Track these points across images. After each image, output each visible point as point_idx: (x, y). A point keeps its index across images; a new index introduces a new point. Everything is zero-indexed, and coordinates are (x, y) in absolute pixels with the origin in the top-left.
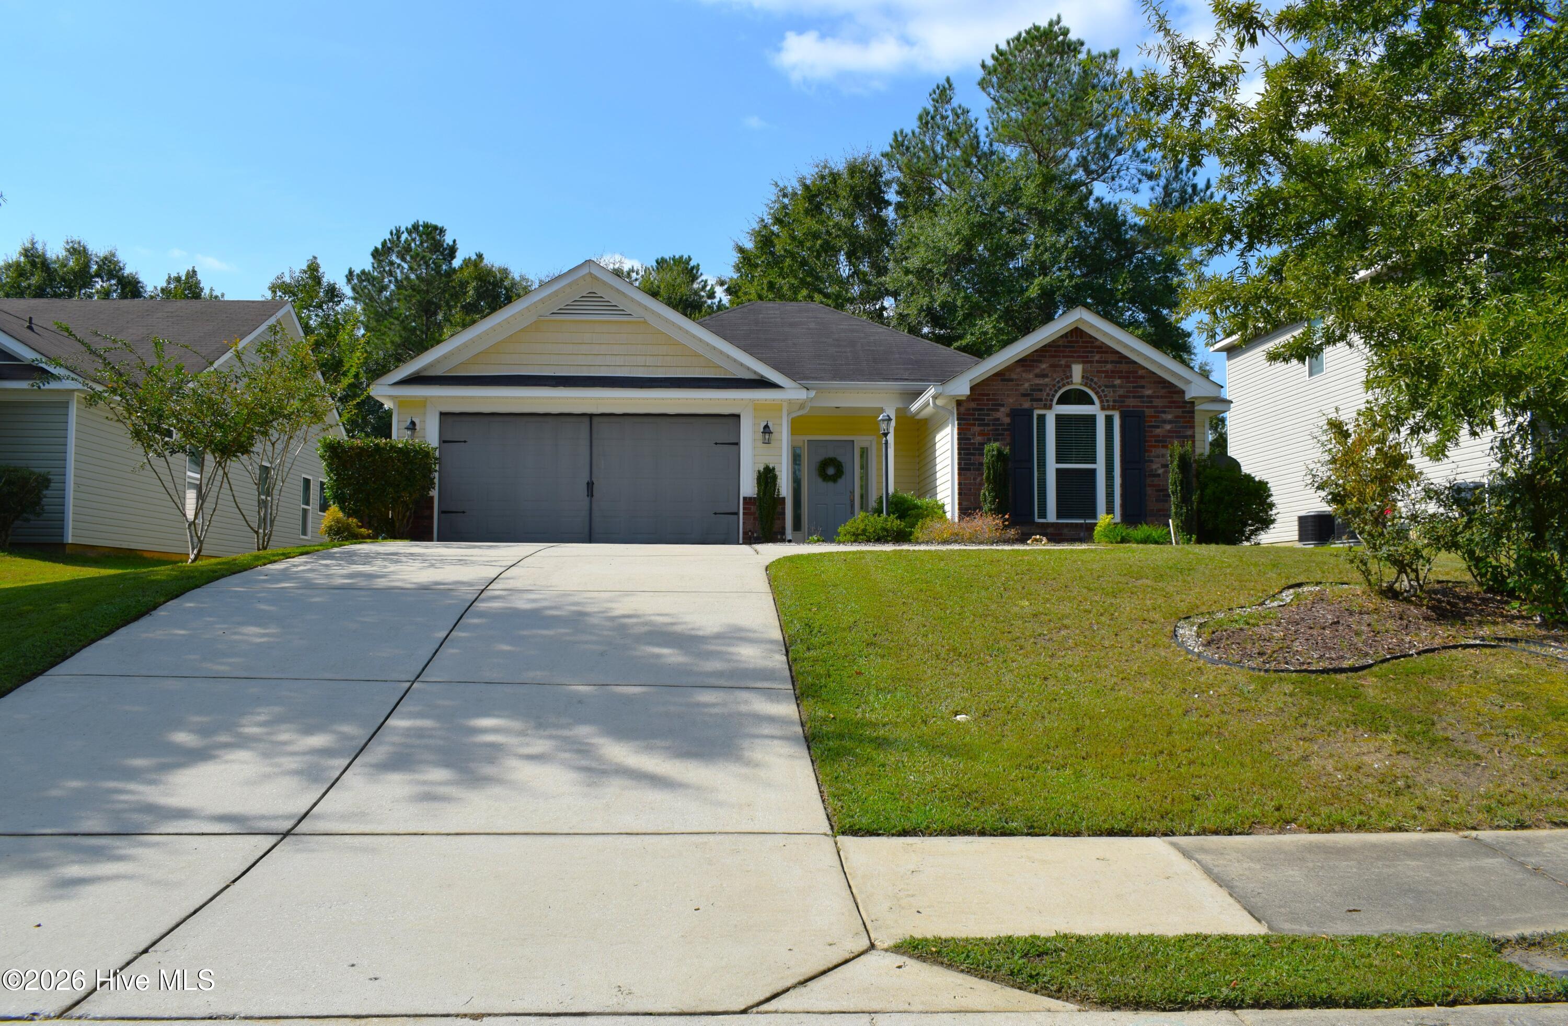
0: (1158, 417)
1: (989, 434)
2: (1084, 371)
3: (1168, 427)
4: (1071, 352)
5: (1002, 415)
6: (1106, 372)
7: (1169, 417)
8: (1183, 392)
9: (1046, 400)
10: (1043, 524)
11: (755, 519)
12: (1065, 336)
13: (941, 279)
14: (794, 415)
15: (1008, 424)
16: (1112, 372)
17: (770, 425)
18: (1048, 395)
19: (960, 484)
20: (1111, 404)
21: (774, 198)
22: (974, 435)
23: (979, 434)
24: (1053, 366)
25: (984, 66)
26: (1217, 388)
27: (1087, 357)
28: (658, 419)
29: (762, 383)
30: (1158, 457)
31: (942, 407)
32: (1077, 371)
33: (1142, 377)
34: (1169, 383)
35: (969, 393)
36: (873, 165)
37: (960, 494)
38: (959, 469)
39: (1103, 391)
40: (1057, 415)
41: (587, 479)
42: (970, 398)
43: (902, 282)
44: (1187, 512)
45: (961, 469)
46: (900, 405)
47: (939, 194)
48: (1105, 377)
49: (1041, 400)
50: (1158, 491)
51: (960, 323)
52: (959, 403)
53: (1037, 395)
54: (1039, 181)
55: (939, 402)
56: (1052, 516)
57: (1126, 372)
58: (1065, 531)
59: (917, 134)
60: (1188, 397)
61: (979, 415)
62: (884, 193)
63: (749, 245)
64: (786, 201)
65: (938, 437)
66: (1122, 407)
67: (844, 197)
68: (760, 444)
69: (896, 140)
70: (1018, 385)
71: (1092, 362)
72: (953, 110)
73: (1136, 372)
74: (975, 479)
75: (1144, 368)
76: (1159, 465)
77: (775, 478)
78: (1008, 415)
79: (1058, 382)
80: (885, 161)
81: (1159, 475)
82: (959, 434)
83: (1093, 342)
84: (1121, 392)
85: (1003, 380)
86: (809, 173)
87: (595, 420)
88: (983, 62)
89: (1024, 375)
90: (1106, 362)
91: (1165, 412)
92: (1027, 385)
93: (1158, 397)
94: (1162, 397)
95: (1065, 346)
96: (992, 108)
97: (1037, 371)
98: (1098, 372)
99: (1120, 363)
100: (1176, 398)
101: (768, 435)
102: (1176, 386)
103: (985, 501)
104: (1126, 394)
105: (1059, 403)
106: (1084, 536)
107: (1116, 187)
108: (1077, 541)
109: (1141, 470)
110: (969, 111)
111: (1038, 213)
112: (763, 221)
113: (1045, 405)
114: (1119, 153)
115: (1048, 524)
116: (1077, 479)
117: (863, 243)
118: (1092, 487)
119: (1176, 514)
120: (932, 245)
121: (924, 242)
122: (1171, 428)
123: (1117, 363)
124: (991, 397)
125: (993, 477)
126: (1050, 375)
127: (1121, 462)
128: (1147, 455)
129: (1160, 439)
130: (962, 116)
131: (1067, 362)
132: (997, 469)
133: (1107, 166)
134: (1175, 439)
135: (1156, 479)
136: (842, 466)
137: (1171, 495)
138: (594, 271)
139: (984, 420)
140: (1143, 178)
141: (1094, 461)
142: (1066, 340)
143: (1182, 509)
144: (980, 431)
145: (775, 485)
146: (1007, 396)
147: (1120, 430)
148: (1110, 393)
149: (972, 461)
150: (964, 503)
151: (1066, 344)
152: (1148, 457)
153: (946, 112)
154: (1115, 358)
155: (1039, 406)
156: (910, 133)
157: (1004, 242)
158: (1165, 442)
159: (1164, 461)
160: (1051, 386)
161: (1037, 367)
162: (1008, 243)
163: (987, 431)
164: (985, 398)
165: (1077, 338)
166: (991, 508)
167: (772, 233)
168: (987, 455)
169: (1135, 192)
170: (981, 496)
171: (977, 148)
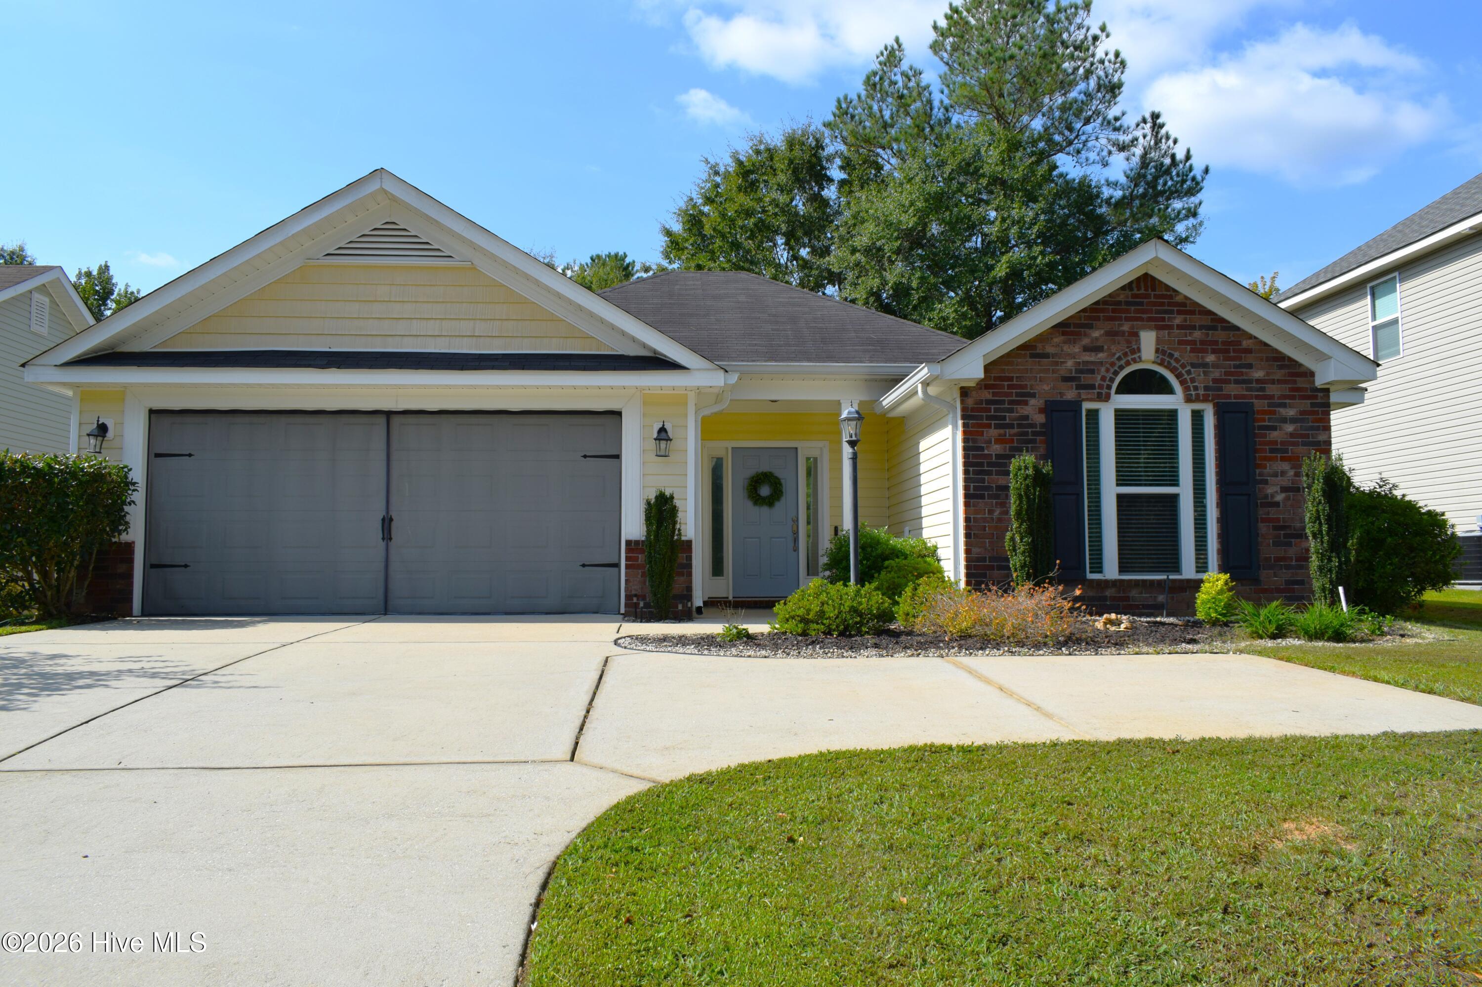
0: (1274, 413)
1: (1012, 441)
2: (1158, 341)
3: (1290, 428)
4: (1137, 311)
5: (1032, 410)
6: (1193, 342)
7: (1291, 412)
8: (1312, 374)
9: (1101, 387)
10: (1099, 582)
11: (643, 575)
12: (1129, 286)
13: (894, 258)
14: (707, 412)
15: (1042, 425)
16: (1202, 342)
17: (668, 426)
18: (1103, 379)
19: (967, 520)
20: (1201, 392)
21: (704, 176)
22: (989, 441)
23: (998, 441)
24: (1111, 334)
25: (935, 27)
26: (1373, 367)
27: (1163, 319)
28: (495, 419)
29: (658, 362)
30: (1275, 475)
31: (937, 399)
32: (1148, 340)
33: (1248, 351)
34: (1290, 359)
35: (981, 375)
36: (814, 137)
37: (967, 536)
38: (967, 496)
39: (1189, 372)
40: (1116, 411)
41: (381, 514)
42: (982, 385)
43: (848, 261)
45: (968, 497)
46: (866, 397)
47: (887, 167)
48: (1192, 351)
49: (1092, 387)
50: (1276, 528)
51: (915, 308)
52: (965, 392)
53: (1086, 379)
54: (1004, 146)
55: (932, 390)
56: (1111, 570)
57: (1224, 343)
58: (1134, 593)
59: (863, 98)
60: (1319, 382)
61: (996, 410)
62: (826, 169)
63: (677, 227)
64: (718, 179)
65: (923, 445)
66: (1218, 397)
67: (781, 170)
68: (652, 457)
69: (839, 107)
70: (1056, 364)
71: (1169, 327)
72: (903, 74)
73: (1239, 343)
74: (991, 512)
75: (1251, 337)
76: (1278, 489)
77: (674, 511)
78: (1041, 411)
79: (1119, 359)
80: (827, 132)
81: (1277, 504)
82: (965, 440)
83: (1171, 297)
84: (1216, 374)
85: (1033, 356)
86: (744, 149)
87: (396, 421)
88: (935, 22)
89: (1066, 347)
90: (1193, 328)
91: (1284, 405)
92: (1070, 364)
93: (1273, 382)
94: (1279, 382)
95: (1128, 303)
96: (945, 74)
97: (1086, 341)
98: (1180, 342)
99: (1214, 328)
100: (1301, 383)
101: (664, 442)
102: (1301, 365)
103: (1014, 550)
104: (1223, 377)
105: (1119, 391)
106: (1164, 601)
107: (1083, 160)
108: (1154, 609)
109: (1249, 495)
110: (920, 74)
111: (1003, 183)
112: (691, 199)
113: (1099, 394)
114: (1087, 121)
115: (1107, 582)
116: (1151, 511)
117: (802, 223)
118: (1171, 524)
119: (1321, 568)
120: (883, 219)
121: (873, 215)
122: (1295, 430)
123: (1209, 329)
124: (1015, 382)
125: (1027, 511)
126: (1106, 347)
127: (1217, 484)
128: (1258, 471)
129: (1279, 446)
130: (913, 79)
131: (1132, 327)
132: (1034, 499)
133: (1072, 137)
134: (1301, 447)
135: (1272, 510)
136: (781, 484)
137: (1310, 538)
138: (389, 186)
139: (1004, 418)
140: (1114, 149)
141: (1175, 483)
142: (1130, 293)
143: (1331, 561)
144: (1000, 435)
145: (675, 523)
146: (1040, 381)
147: (1215, 434)
148: (1199, 375)
149: (986, 484)
150: (975, 550)
151: (1130, 300)
152: (1260, 475)
153: (895, 75)
154: (1206, 321)
155: (1089, 396)
156: (855, 97)
157: (965, 215)
158: (1286, 451)
159: (1285, 481)
160: (1108, 366)
161: (1085, 335)
162: (970, 217)
163: (1010, 435)
164: (1006, 383)
165: (1146, 290)
166: (1025, 563)
167: (702, 213)
168: (1016, 475)
169: (1105, 164)
170: (1007, 544)
171: (931, 116)
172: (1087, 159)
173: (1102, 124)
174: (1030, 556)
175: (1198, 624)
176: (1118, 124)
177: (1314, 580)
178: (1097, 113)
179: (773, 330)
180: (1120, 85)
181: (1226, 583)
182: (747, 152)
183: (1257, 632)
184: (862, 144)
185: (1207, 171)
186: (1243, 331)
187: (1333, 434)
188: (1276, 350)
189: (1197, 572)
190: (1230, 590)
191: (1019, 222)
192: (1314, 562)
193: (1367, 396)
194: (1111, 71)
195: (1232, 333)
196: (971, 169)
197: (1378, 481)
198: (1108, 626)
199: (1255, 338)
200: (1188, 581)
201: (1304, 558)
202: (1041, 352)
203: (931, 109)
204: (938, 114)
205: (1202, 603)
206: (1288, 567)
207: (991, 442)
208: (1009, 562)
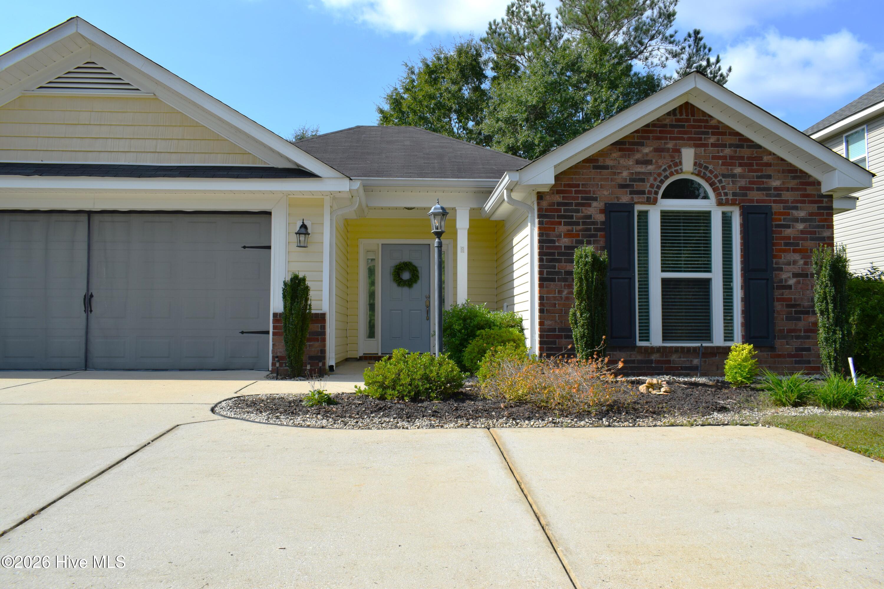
0: (789, 214)
1: (578, 235)
2: (696, 156)
3: (801, 226)
4: (679, 132)
5: (595, 211)
6: (725, 157)
7: (802, 214)
8: (819, 183)
9: (650, 192)
10: (646, 348)
11: (286, 340)
12: (673, 112)
15: (602, 223)
16: (731, 158)
17: (309, 224)
18: (652, 186)
19: (541, 298)
20: (730, 197)
21: (405, 75)
22: (560, 236)
23: (566, 236)
24: (658, 150)
26: (869, 176)
27: (700, 139)
29: (299, 173)
30: (789, 264)
31: (520, 202)
32: (688, 156)
33: (768, 165)
34: (801, 171)
35: (553, 182)
36: (475, 48)
37: (541, 311)
38: (541, 279)
39: (720, 182)
40: (662, 212)
41: (83, 291)
42: (556, 189)
43: (494, 127)
44: (843, 338)
46: (475, 206)
47: (522, 68)
48: (723, 164)
49: (643, 192)
50: (788, 306)
52: (540, 196)
53: (638, 186)
54: (596, 52)
55: (516, 196)
56: (656, 339)
57: (748, 158)
58: (674, 357)
59: (505, 21)
60: (824, 189)
61: (565, 211)
62: (483, 69)
63: (386, 107)
64: (414, 77)
65: (515, 240)
66: (744, 201)
67: (453, 70)
68: (293, 247)
69: (490, 28)
70: (615, 174)
71: (705, 145)
72: (532, 6)
73: (761, 158)
74: (560, 292)
75: (770, 153)
76: (790, 275)
78: (602, 211)
79: (665, 170)
80: (483, 45)
81: (790, 287)
82: (540, 235)
83: (707, 121)
84: (742, 183)
85: (596, 167)
86: (430, 58)
87: (94, 219)
89: (622, 161)
90: (724, 146)
91: (796, 208)
92: (625, 174)
93: (787, 189)
94: (793, 189)
95: (672, 126)
96: (560, 8)
97: (638, 156)
98: (714, 158)
99: (742, 147)
100: (810, 190)
101: (303, 236)
102: (810, 176)
103: (576, 323)
104: (748, 185)
105: (664, 196)
106: (699, 364)
107: (649, 64)
108: (690, 371)
109: (768, 279)
110: (543, 5)
111: (596, 76)
112: (396, 89)
113: (648, 199)
114: (652, 38)
115: (652, 348)
116: (689, 292)
117: (466, 104)
118: (705, 302)
119: (827, 340)
120: (516, 99)
121: (510, 96)
122: (804, 228)
123: (737, 147)
124: (581, 189)
125: (586, 291)
126: (654, 161)
127: (742, 270)
128: (774, 261)
129: (792, 241)
130: (538, 9)
131: (676, 145)
132: (592, 282)
133: (642, 48)
134: (809, 242)
135: (786, 292)
136: (417, 271)
137: (818, 315)
138: (83, 31)
139: (572, 217)
140: (669, 56)
141: (708, 270)
142: (674, 118)
143: (836, 334)
144: (568, 231)
145: (307, 300)
146: (601, 187)
147: (741, 231)
148: (729, 184)
149: (557, 270)
150: (547, 323)
151: (674, 123)
152: (776, 264)
153: (527, 7)
154: (734, 140)
155: (640, 200)
156: (500, 21)
157: (570, 97)
158: (798, 245)
159: (796, 269)
160: (655, 176)
161: (638, 151)
162: (574, 98)
163: (576, 231)
164: (574, 189)
165: (687, 115)
166: (584, 334)
167: (402, 98)
168: (578, 262)
169: (664, 66)
170: (570, 318)
171: (550, 34)
172: (652, 64)
173: (662, 40)
174: (588, 329)
175: (725, 385)
176: (672, 39)
177: (821, 349)
178: (659, 32)
179: (424, 163)
180: (674, 14)
181: (750, 352)
182: (433, 59)
183: (782, 401)
184: (505, 52)
185: (730, 70)
186: (764, 148)
187: (835, 231)
188: (790, 164)
189: (725, 340)
190: (753, 357)
191: (606, 101)
192: (822, 334)
193: (858, 203)
194: (668, 4)
195: (755, 150)
196: (576, 68)
197: (870, 269)
198: (650, 390)
199: (774, 154)
200: (718, 348)
201: (813, 329)
202: (602, 164)
203: (550, 29)
204: (555, 32)
205: (730, 369)
206: (798, 337)
207: (561, 237)
208: (572, 332)
